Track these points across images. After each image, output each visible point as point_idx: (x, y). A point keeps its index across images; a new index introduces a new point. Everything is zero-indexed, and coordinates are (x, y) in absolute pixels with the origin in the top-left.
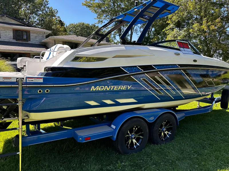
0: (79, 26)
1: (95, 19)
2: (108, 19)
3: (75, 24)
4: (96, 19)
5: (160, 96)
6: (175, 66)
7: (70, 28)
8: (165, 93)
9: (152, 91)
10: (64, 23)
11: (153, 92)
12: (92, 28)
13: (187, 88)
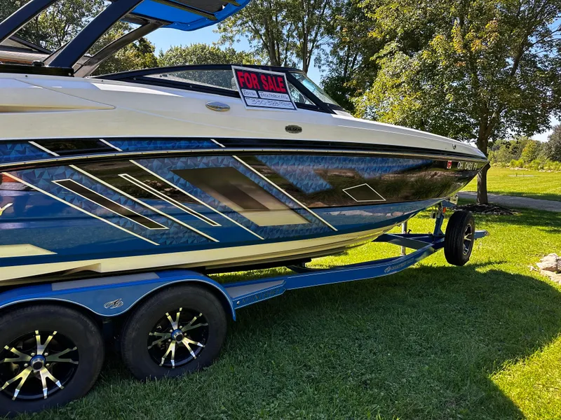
0: (194, 52)
1: (214, 31)
2: (247, 33)
3: (183, 48)
4: (217, 32)
5: (154, 235)
6: (206, 144)
7: (170, 59)
8: (175, 225)
9: (114, 219)
10: (152, 45)
11: (118, 224)
12: (225, 57)
13: (265, 209)
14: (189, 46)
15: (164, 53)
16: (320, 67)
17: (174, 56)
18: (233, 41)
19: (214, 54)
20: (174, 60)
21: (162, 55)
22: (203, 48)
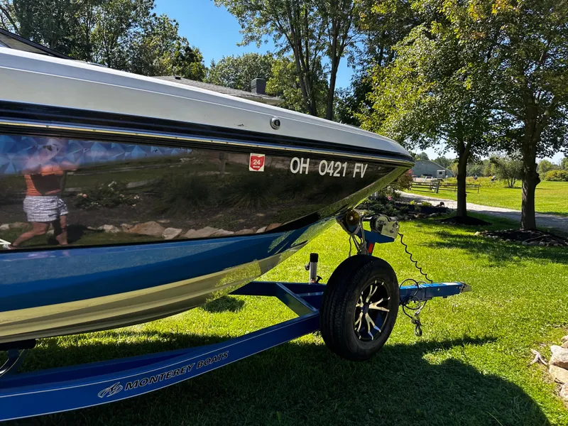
0: (246, 62)
3: (235, 58)
7: (222, 69)
14: (241, 56)
15: (216, 63)
16: (354, 67)
17: (226, 67)
18: (260, 42)
19: (265, 64)
20: (225, 70)
21: (214, 66)
22: (255, 57)
